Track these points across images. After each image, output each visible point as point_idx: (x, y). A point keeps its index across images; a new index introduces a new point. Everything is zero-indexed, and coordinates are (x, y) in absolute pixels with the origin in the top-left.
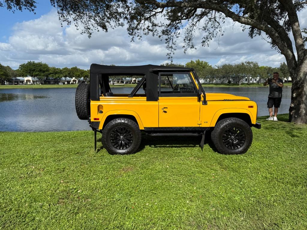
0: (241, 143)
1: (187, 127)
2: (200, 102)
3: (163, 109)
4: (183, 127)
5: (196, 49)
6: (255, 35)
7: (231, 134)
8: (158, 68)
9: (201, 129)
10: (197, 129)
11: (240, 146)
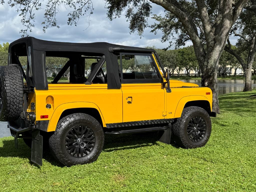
0: (202, 134)
1: (152, 120)
2: (163, 89)
3: (127, 99)
4: (149, 120)
5: (58, 27)
6: (115, 18)
7: (193, 124)
8: (120, 47)
9: (166, 121)
10: (162, 122)
11: (202, 137)
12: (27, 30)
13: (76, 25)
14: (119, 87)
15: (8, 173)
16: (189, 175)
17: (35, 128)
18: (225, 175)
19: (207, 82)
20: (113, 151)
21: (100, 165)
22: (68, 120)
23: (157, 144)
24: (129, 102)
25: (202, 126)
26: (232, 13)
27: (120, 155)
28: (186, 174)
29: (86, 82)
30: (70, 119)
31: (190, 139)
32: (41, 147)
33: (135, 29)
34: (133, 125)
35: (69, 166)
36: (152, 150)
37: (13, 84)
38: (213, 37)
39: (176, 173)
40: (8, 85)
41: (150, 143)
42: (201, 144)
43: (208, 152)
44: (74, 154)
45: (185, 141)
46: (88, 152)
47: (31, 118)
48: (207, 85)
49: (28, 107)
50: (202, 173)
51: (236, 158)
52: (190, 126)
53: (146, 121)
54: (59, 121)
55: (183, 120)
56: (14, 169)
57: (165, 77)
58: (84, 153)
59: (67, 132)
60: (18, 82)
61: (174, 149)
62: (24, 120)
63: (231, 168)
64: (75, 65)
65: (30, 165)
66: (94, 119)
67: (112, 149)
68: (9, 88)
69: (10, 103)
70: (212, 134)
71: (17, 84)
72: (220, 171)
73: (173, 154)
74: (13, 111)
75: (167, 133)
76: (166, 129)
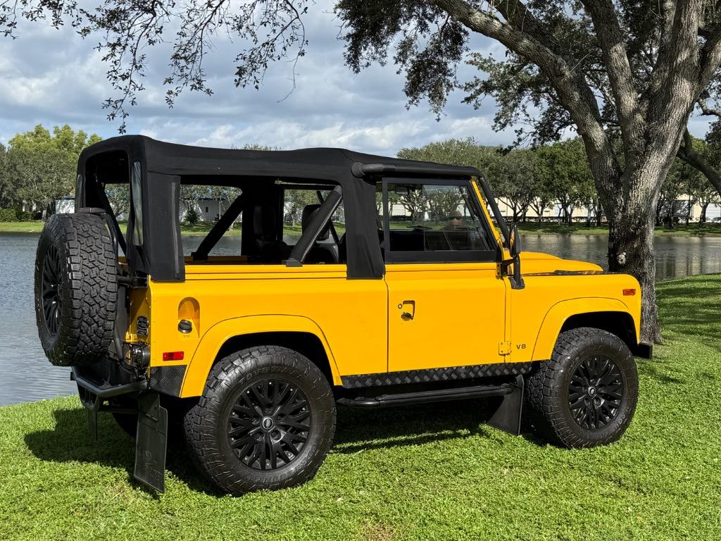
0: (611, 408)
1: (470, 366)
2: (503, 279)
3: (400, 307)
4: (461, 367)
5: (209, 92)
6: (368, 64)
7: (587, 379)
8: (384, 164)
9: (510, 370)
10: (498, 373)
11: (611, 416)
12: (122, 101)
13: (257, 87)
14: (378, 274)
15: (72, 510)
16: (574, 529)
17: (148, 387)
18: (677, 530)
19: (625, 254)
20: (360, 452)
21: (322, 494)
22: (236, 367)
23: (482, 433)
24: (407, 316)
25: (611, 384)
26: (699, 61)
27: (378, 465)
28: (568, 525)
29: (287, 259)
30: (243, 364)
31: (576, 420)
32: (164, 440)
33: (421, 95)
34: (417, 379)
35: (238, 493)
36: (468, 451)
37: (90, 265)
38: (644, 126)
39: (539, 523)
40: (78, 267)
41: (463, 429)
42: (608, 436)
43: (629, 461)
44: (252, 462)
45: (563, 426)
46: (291, 456)
47: (137, 358)
48: (624, 260)
49: (129, 327)
50: (611, 524)
51: (709, 480)
52: (576, 384)
53: (452, 368)
54: (212, 369)
55: (557, 367)
56: (88, 500)
57: (506, 244)
58: (280, 456)
59: (235, 400)
60: (104, 259)
61: (532, 449)
62: (118, 363)
63: (695, 510)
64: (258, 209)
65: (131, 488)
66: (310, 363)
67: (355, 445)
68: (80, 275)
69: (82, 316)
70: (640, 408)
71: (102, 266)
72: (664, 519)
73: (528, 463)
74: (87, 338)
75: (511, 403)
76: (508, 393)
